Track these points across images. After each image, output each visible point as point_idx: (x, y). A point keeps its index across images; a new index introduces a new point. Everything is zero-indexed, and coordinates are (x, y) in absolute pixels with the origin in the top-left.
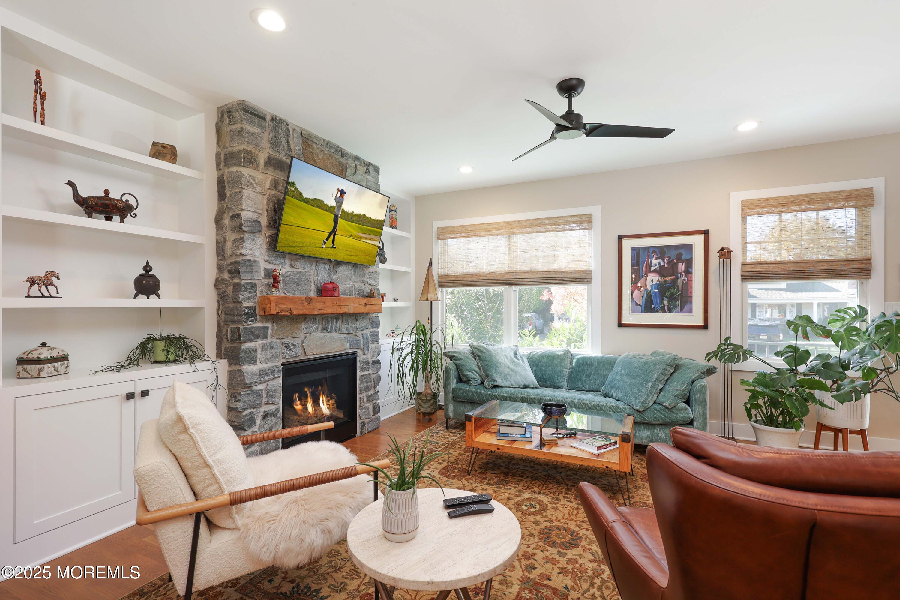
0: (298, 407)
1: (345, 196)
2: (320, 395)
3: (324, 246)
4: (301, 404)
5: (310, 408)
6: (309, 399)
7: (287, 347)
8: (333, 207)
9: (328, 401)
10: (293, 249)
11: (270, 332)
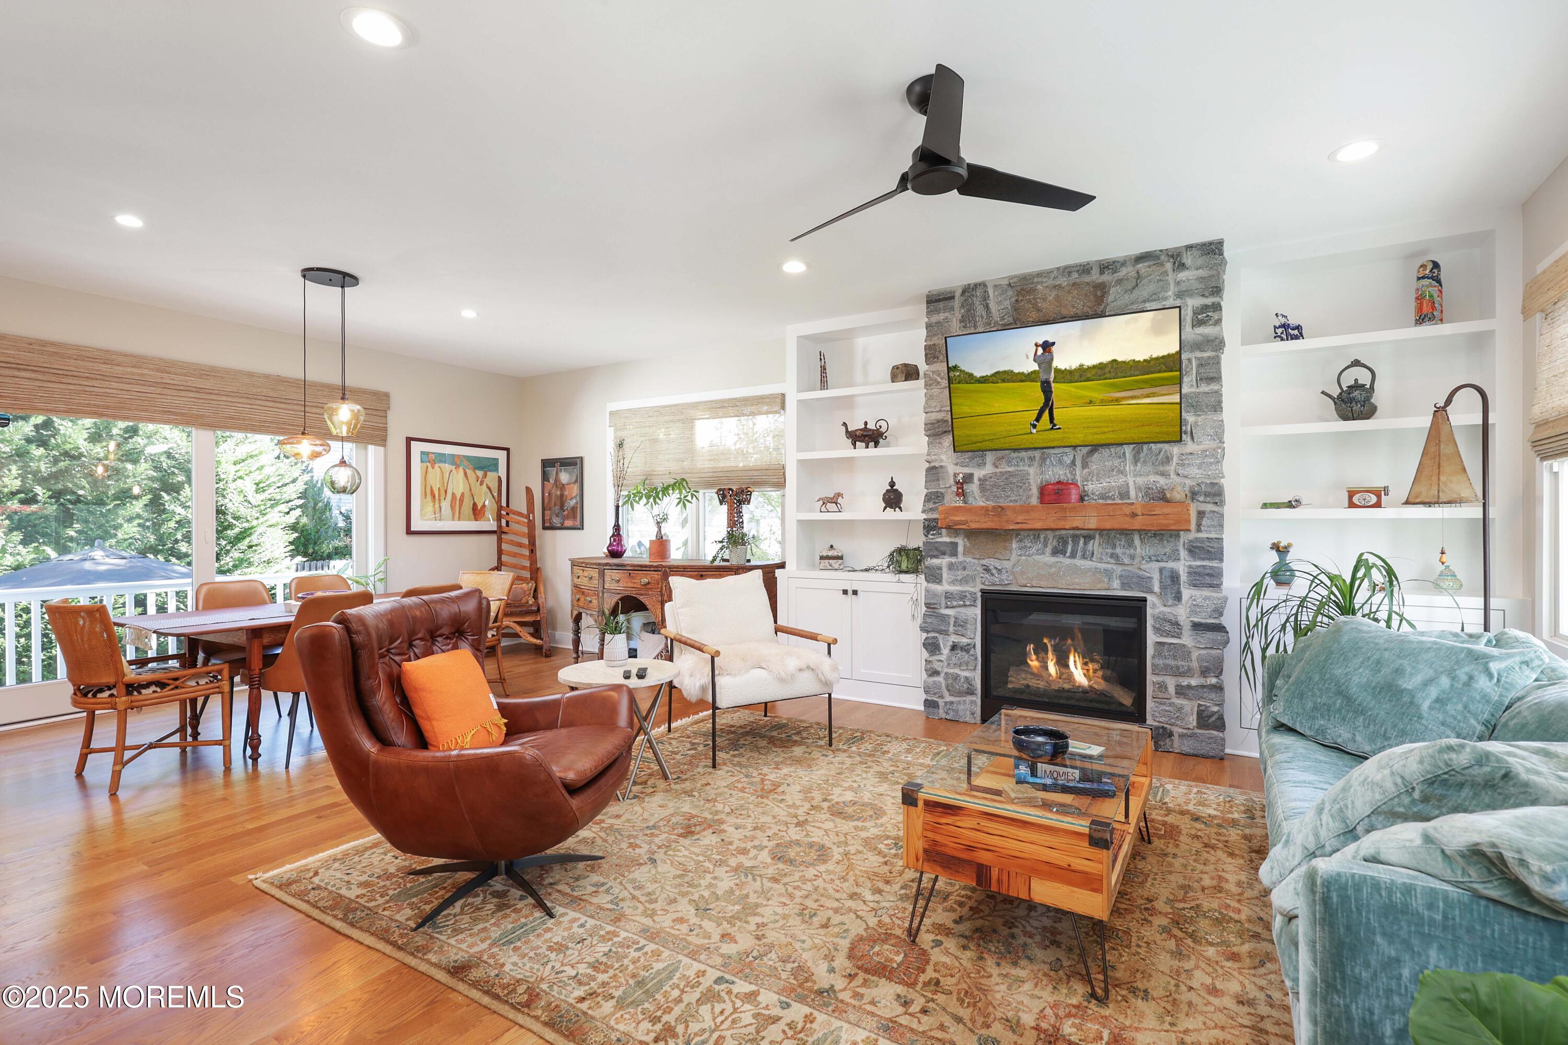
0: (1034, 663)
1: (1054, 349)
2: (1069, 652)
3: (1034, 431)
4: (1037, 659)
5: (1052, 668)
6: (1050, 655)
7: (987, 570)
8: (1034, 372)
9: (1086, 664)
10: (978, 444)
11: (960, 549)
